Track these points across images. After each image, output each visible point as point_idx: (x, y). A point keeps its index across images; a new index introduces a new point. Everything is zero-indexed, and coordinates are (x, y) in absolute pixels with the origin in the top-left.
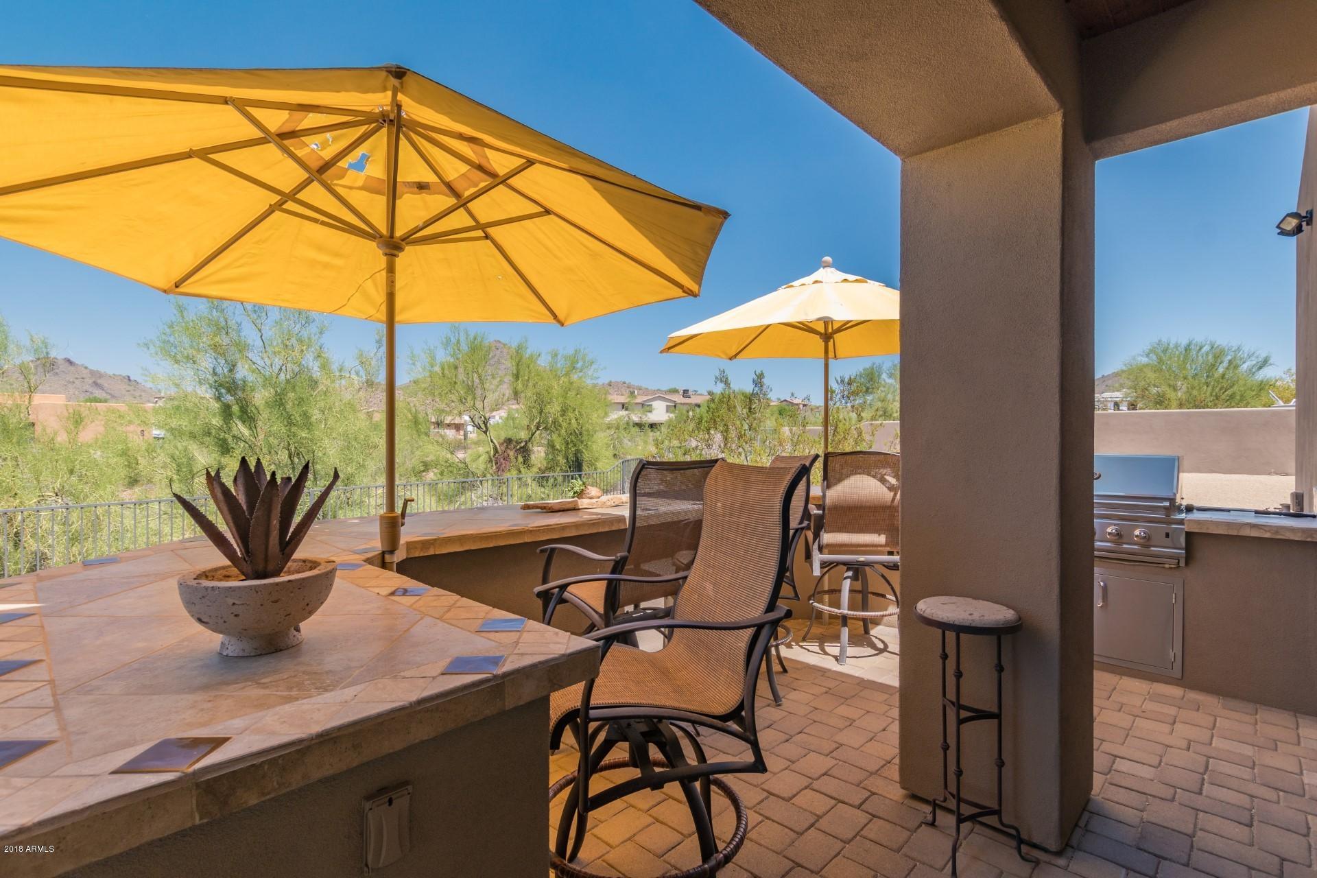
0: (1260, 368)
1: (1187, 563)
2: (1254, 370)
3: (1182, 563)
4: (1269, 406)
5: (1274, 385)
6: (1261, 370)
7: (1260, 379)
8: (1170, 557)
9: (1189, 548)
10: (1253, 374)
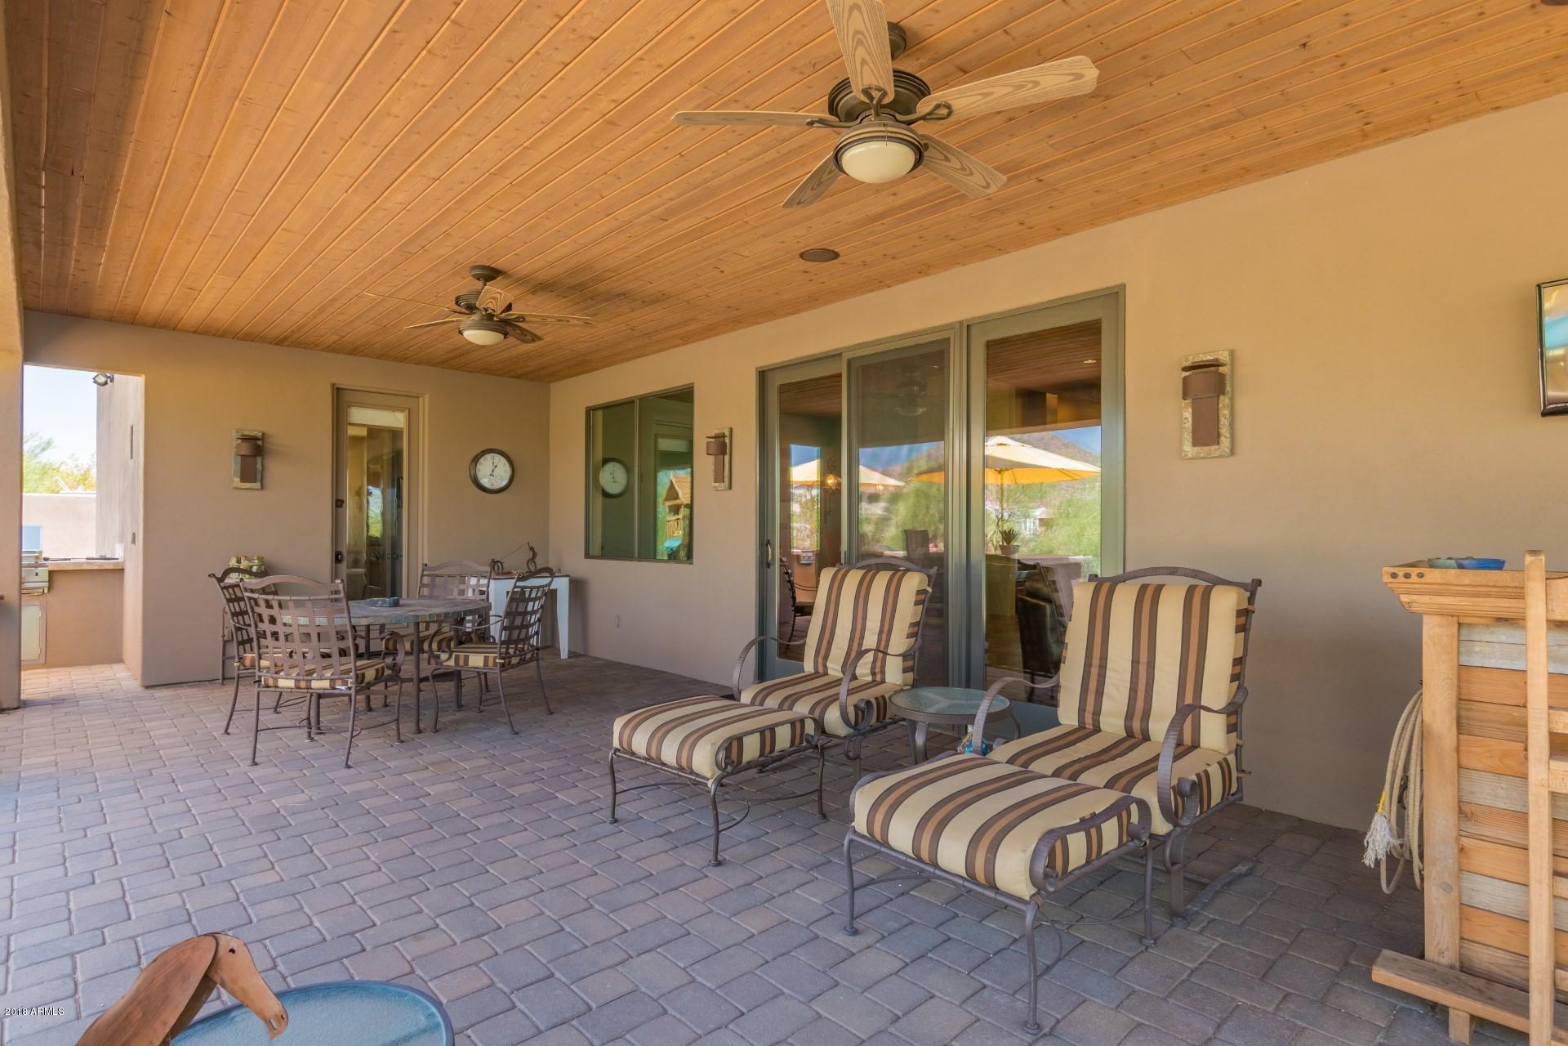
0: (44, 449)
1: (49, 591)
2: (37, 451)
3: (46, 591)
4: (58, 493)
5: (57, 470)
6: (45, 452)
7: (44, 461)
8: (39, 588)
9: (50, 581)
10: (36, 455)
